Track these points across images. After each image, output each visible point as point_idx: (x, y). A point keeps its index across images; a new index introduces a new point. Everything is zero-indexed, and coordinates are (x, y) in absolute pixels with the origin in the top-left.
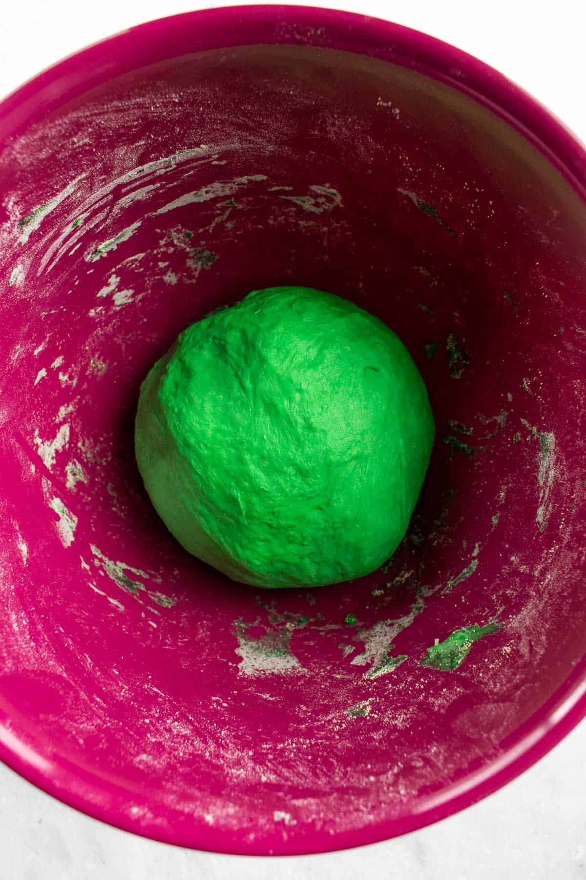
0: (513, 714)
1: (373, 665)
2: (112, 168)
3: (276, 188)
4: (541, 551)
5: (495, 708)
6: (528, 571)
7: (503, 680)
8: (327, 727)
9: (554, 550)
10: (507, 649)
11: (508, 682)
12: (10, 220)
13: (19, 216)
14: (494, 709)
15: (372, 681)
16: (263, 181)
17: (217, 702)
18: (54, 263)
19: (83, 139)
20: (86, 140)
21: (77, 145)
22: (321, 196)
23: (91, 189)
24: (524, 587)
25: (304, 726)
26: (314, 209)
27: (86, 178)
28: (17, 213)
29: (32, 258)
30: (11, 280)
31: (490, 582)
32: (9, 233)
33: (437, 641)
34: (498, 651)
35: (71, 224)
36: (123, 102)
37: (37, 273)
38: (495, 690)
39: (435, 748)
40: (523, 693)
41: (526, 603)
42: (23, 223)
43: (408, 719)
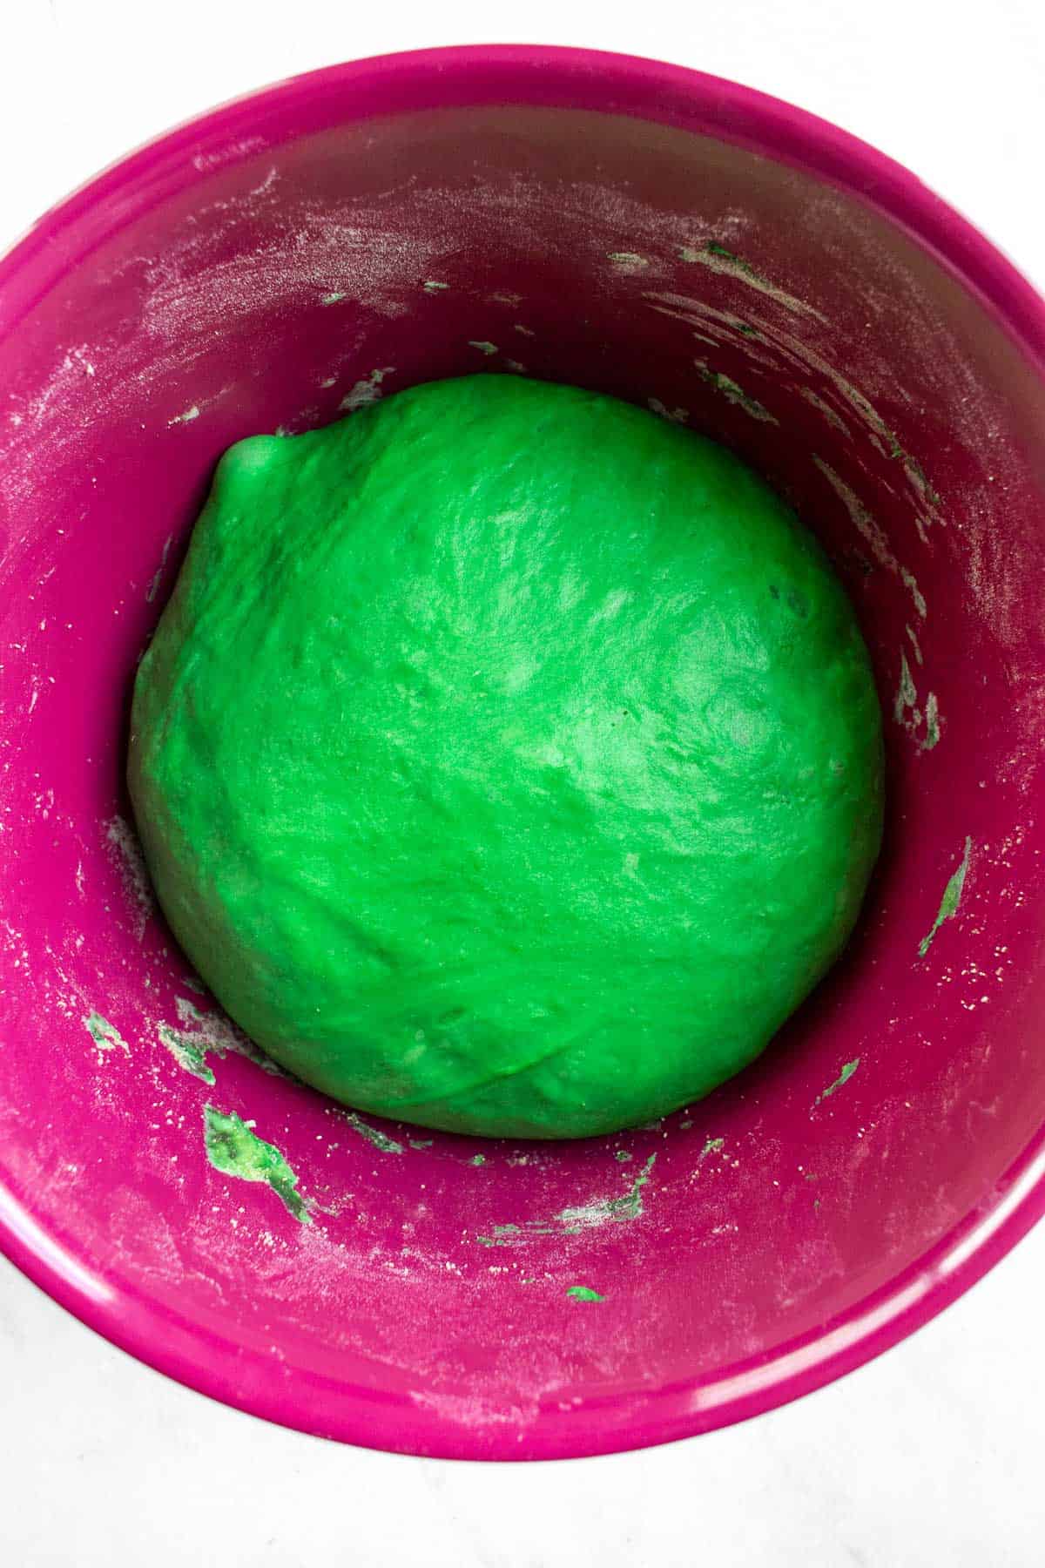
0: (166, 1278)
1: (184, 1033)
2: (853, 362)
3: (912, 636)
4: (445, 1250)
5: (168, 1247)
6: (406, 1237)
7: (216, 1248)
8: (59, 988)
9: (452, 1270)
10: (268, 1239)
11: (214, 1255)
12: (710, 226)
13: (722, 238)
14: (165, 1246)
15: (156, 1039)
16: (917, 611)
17: (46, 800)
18: (671, 313)
19: (878, 302)
20: (878, 308)
21: (865, 296)
22: (924, 714)
23: (809, 337)
24: (379, 1239)
25: (49, 951)
26: (899, 708)
27: (821, 325)
28: (725, 234)
29: (665, 276)
30: (617, 255)
31: (374, 1181)
32: (690, 231)
33: (252, 1124)
34: (263, 1226)
35: (742, 322)
36: (957, 351)
37: (644, 291)
38: (196, 1239)
39: (75, 1170)
40: (204, 1284)
41: (354, 1248)
42: (713, 246)
43: (111, 1114)
